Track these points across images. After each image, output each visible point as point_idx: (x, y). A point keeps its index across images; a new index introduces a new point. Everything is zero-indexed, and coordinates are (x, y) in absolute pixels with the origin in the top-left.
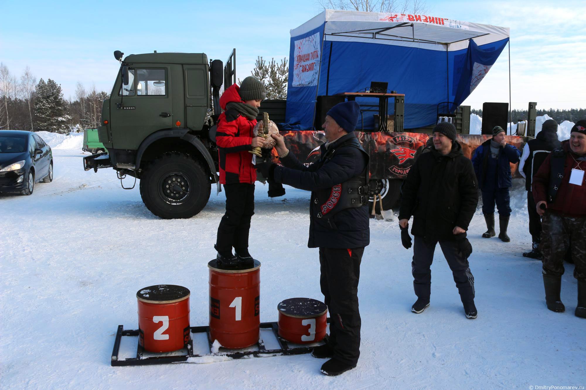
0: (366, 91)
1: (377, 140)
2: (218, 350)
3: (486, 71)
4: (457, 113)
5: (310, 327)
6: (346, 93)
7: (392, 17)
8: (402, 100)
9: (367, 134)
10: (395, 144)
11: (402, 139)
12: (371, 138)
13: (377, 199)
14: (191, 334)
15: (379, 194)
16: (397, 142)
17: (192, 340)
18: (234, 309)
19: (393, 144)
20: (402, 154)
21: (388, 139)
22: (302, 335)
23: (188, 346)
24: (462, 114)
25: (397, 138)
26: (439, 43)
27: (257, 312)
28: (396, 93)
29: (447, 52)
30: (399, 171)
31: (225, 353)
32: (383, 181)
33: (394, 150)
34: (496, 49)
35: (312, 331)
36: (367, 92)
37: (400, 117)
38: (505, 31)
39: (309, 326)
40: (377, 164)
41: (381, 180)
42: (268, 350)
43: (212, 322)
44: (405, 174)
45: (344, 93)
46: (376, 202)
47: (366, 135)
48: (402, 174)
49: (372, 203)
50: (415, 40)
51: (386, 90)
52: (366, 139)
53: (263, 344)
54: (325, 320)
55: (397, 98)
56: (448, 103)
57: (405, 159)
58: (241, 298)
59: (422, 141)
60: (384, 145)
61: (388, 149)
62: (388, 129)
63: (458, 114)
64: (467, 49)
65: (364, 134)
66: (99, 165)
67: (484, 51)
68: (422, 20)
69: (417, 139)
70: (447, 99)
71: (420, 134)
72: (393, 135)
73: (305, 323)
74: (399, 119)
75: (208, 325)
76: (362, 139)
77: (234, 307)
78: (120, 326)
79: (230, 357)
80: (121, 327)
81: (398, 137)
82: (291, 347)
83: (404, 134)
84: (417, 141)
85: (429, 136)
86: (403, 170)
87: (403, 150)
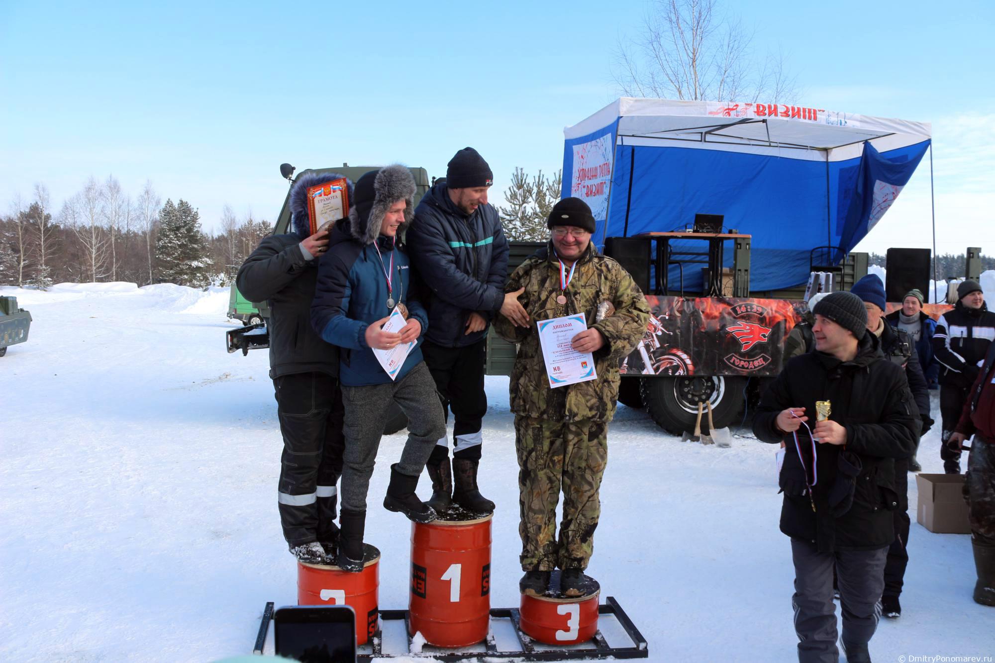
0: (687, 230)
1: (705, 311)
2: (421, 648)
3: (895, 195)
4: (844, 265)
5: (570, 618)
6: (653, 234)
7: (729, 109)
8: (747, 244)
9: (688, 300)
10: (735, 318)
11: (747, 309)
12: (694, 307)
13: (704, 409)
14: (380, 622)
15: (707, 402)
16: (737, 314)
17: (381, 631)
18: (449, 583)
19: (732, 318)
20: (747, 334)
21: (723, 309)
22: (557, 630)
23: (373, 640)
24: (853, 266)
25: (738, 308)
26: (813, 148)
27: (485, 590)
28: (736, 233)
29: (827, 162)
30: (742, 363)
31: (432, 654)
32: (715, 379)
33: (734, 328)
34: (910, 158)
35: (574, 623)
36: (689, 232)
37: (743, 274)
38: (924, 129)
39: (568, 616)
40: (705, 350)
41: (711, 378)
42: (501, 653)
43: (413, 604)
44: (751, 368)
45: (649, 233)
46: (703, 414)
47: (686, 303)
48: (747, 368)
49: (696, 415)
50: (772, 144)
51: (721, 229)
52: (686, 309)
53: (493, 643)
54: (595, 607)
55: (739, 241)
56: (829, 247)
57: (751, 344)
58: (459, 566)
59: (782, 312)
60: (717, 320)
61: (723, 327)
62: (723, 293)
63: (845, 267)
64: (860, 159)
65: (683, 301)
66: (251, 344)
67: (890, 163)
68: (779, 114)
69: (772, 310)
70: (828, 242)
71: (777, 300)
72: (732, 302)
73: (562, 610)
74: (742, 277)
75: (408, 609)
76: (680, 309)
77: (449, 579)
78: (268, 604)
79: (439, 661)
80: (271, 606)
81: (740, 307)
82: (539, 649)
83: (751, 301)
84: (772, 313)
85: (792, 304)
86: (748, 362)
87: (748, 328)
